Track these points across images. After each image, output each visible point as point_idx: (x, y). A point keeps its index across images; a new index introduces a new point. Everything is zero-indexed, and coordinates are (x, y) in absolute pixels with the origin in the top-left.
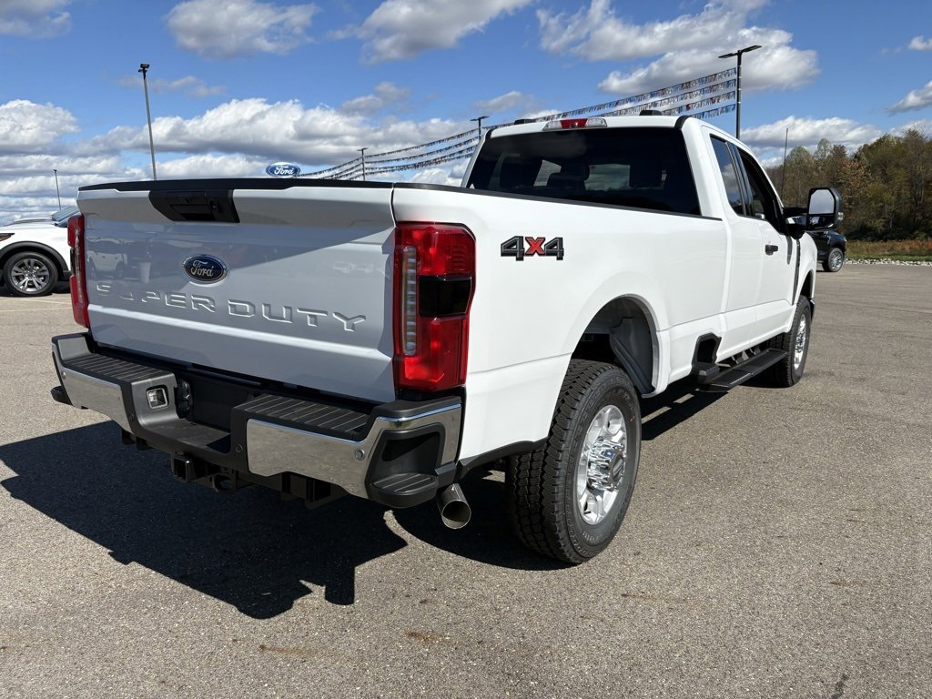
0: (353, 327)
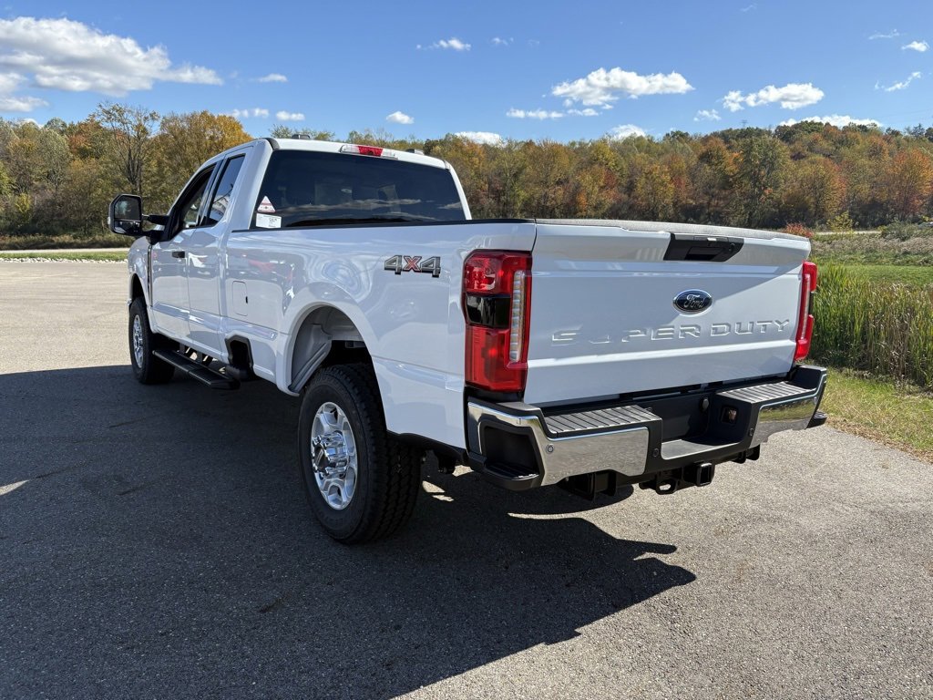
0: (783, 328)
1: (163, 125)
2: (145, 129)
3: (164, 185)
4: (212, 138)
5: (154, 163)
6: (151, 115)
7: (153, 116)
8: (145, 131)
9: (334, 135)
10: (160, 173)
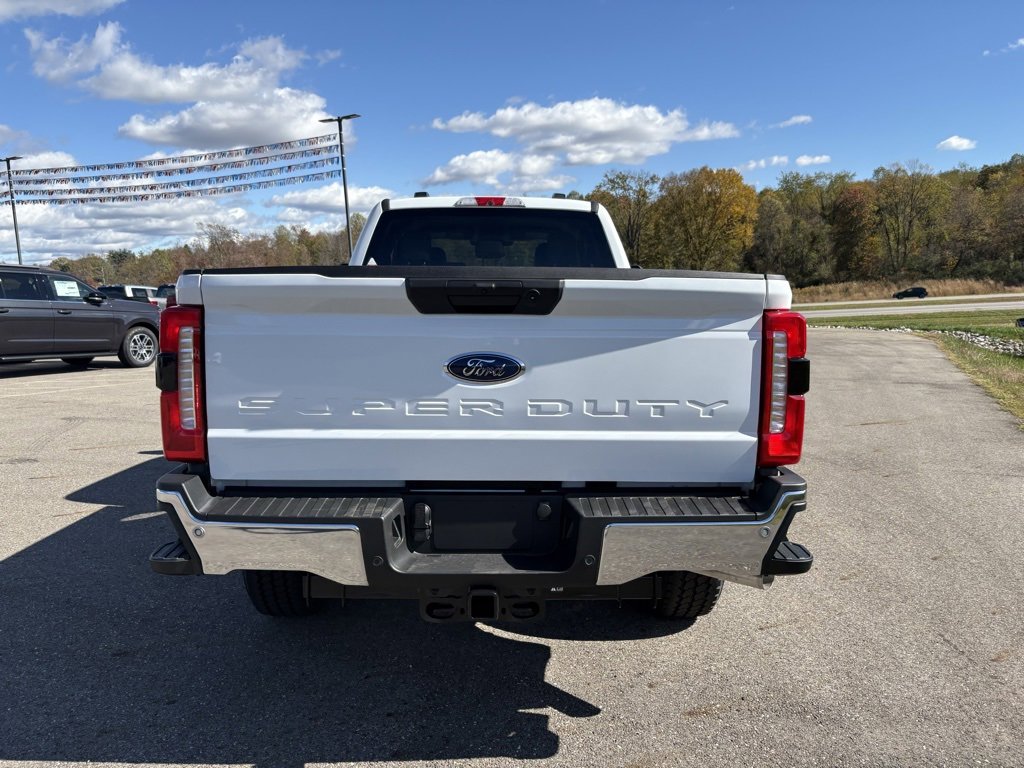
0: (712, 413)
1: (662, 187)
2: (645, 193)
3: (660, 247)
4: (710, 194)
5: (651, 226)
6: (652, 179)
7: (653, 179)
8: (644, 195)
9: (854, 175)
10: (657, 236)
